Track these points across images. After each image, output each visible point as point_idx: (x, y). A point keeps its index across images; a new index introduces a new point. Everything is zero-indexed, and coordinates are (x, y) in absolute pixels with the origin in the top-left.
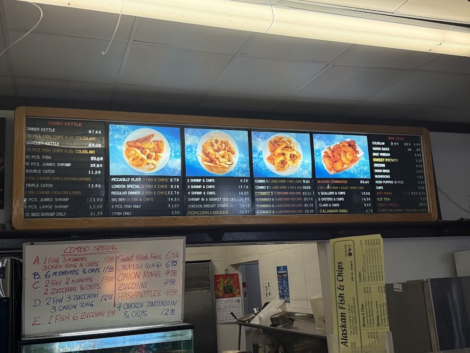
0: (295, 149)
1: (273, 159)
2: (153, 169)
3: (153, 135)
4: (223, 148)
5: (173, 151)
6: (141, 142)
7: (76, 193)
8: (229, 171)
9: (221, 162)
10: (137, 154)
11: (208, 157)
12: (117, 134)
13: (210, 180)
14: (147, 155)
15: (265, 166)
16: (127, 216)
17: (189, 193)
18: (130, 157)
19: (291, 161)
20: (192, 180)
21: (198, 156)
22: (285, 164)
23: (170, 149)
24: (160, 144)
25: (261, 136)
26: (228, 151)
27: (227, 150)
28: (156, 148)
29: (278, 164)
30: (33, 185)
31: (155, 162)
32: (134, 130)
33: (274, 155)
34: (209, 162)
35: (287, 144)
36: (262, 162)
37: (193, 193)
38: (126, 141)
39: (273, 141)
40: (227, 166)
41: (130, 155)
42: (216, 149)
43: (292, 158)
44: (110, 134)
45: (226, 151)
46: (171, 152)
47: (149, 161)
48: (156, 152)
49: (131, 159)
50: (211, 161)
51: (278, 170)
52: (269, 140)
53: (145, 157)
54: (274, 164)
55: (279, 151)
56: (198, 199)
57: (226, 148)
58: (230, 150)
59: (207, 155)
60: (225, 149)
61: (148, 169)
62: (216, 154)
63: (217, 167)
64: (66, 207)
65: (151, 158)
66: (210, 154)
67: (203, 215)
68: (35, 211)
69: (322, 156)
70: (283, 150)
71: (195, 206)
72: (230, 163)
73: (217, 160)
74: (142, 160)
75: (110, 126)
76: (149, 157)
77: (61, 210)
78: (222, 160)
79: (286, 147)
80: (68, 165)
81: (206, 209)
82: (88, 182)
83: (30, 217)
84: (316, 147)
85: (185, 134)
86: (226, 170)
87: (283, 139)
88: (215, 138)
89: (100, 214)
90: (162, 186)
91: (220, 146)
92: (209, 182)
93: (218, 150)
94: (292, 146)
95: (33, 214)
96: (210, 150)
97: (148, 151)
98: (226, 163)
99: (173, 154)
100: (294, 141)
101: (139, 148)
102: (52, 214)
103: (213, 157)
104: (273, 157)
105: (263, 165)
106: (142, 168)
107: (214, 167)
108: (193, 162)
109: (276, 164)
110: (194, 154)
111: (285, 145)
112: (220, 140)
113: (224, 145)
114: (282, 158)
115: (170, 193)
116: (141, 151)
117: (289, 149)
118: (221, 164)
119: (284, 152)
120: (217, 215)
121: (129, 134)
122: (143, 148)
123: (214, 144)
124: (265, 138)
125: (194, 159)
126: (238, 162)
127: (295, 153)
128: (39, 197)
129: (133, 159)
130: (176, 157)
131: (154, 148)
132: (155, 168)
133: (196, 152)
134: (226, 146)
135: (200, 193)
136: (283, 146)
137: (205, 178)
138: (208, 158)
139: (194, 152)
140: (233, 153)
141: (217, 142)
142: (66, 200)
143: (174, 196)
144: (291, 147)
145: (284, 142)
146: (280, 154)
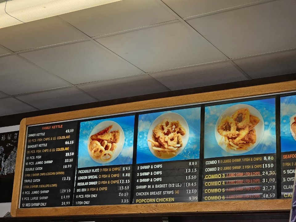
0: (224, 137)
1: (251, 122)
2: (109, 159)
3: (110, 127)
4: (173, 129)
5: (127, 140)
6: (101, 134)
7: (54, 185)
8: (177, 154)
9: (170, 146)
10: (97, 146)
11: (157, 141)
12: (85, 130)
13: (158, 166)
14: (105, 146)
15: (262, 113)
16: (86, 205)
17: (138, 181)
18: (92, 149)
19: (230, 122)
20: (142, 168)
21: (148, 142)
22: (238, 117)
23: (125, 138)
24: (116, 134)
25: (265, 149)
26: (178, 133)
27: (176, 131)
28: (113, 138)
29: (245, 116)
30: (29, 181)
31: (111, 151)
32: (97, 124)
33: (250, 127)
34: (158, 147)
35: (233, 142)
36: (266, 116)
37: (141, 181)
38: (91, 135)
39: (251, 144)
40: (176, 149)
41: (93, 148)
42: (166, 132)
43: (228, 127)
44: (80, 131)
45: (176, 133)
46: (125, 140)
47: (107, 152)
48: (112, 143)
49: (93, 151)
50: (161, 145)
51: (245, 110)
52: (255, 145)
53: (103, 148)
54: (251, 116)
55: (244, 133)
56: (145, 187)
57: (176, 129)
58: (180, 131)
59: (156, 139)
60: (175, 131)
61: (105, 160)
62: (165, 138)
63: (165, 152)
64: (46, 198)
65: (107, 149)
66: (160, 138)
67: (149, 203)
68: (28, 202)
69: (291, 123)
70: (238, 135)
71: (142, 194)
72: (179, 145)
73: (166, 144)
74: (101, 151)
75: (81, 124)
76: (107, 148)
77: (43, 201)
78: (170, 143)
79: (235, 138)
80: (51, 162)
81: (153, 197)
82: (62, 176)
83: (25, 207)
84: (283, 113)
85: (139, 121)
86: (174, 153)
87: (238, 147)
88: (166, 121)
89: (68, 204)
90: (115, 176)
91: (170, 129)
92: (157, 168)
93: (167, 134)
94: (227, 140)
95: (27, 205)
96: (160, 134)
97: (106, 142)
98: (174, 146)
99: (126, 143)
100: (224, 147)
101: (99, 140)
102: (38, 204)
103: (162, 141)
104: (251, 124)
105: (264, 113)
106: (101, 159)
107: (162, 151)
108: (144, 148)
109: (249, 117)
110: (145, 140)
111: (236, 141)
112: (170, 122)
113: (174, 127)
114: (240, 125)
115: (122, 182)
116: (101, 143)
117: (230, 136)
118: (170, 147)
119: (237, 132)
120: (163, 202)
121: (93, 128)
122: (103, 140)
123: (165, 127)
124: (261, 146)
125: (145, 145)
126: (188, 143)
127: (225, 133)
128: (31, 190)
129: (95, 151)
130: (129, 145)
131: (111, 139)
132: (111, 158)
133: (147, 138)
134: (176, 127)
135: (148, 180)
136: (238, 139)
137: (154, 164)
138: (157, 143)
139: (145, 138)
140: (182, 134)
141: (167, 124)
142: (47, 192)
143: (124, 185)
144: (229, 138)
145: (237, 144)
146: (243, 129)
